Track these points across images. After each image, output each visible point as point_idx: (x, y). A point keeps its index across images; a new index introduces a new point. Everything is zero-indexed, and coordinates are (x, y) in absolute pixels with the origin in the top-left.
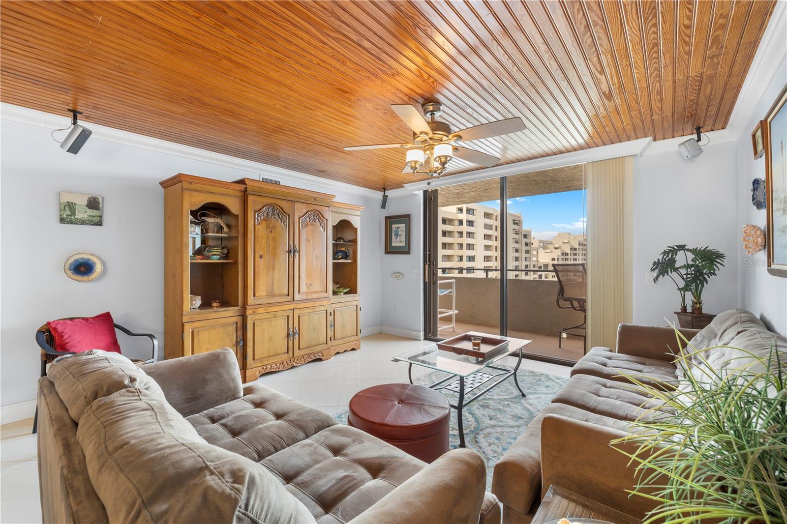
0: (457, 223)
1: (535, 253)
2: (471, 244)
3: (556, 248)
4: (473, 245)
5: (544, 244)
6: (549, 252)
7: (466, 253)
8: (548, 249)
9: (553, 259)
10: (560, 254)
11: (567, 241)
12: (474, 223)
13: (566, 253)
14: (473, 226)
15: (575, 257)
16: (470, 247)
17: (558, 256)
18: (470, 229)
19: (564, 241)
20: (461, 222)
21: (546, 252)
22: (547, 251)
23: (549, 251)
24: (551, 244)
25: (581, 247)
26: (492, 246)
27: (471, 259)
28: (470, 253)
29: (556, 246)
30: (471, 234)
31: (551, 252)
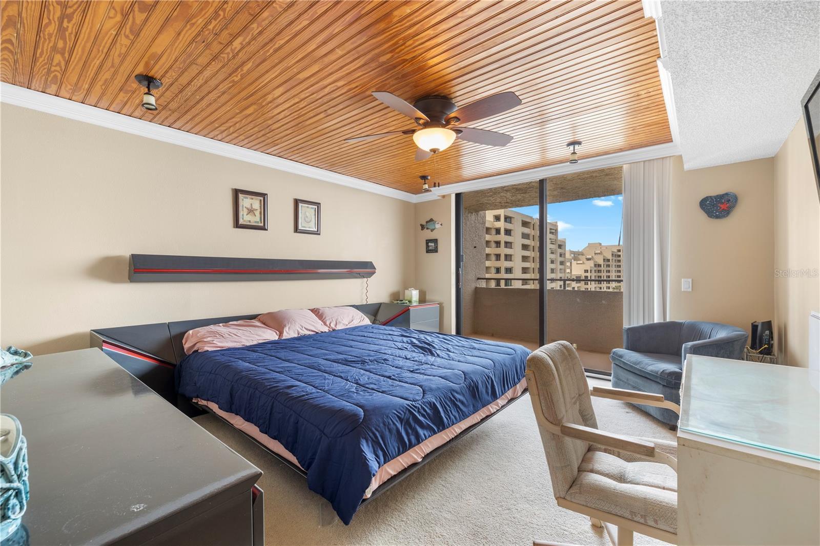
0: (494, 232)
1: (568, 264)
2: (509, 255)
3: (588, 259)
4: (511, 255)
5: (576, 255)
6: (581, 264)
7: (504, 264)
8: (579, 260)
9: (586, 271)
10: (593, 266)
11: (599, 252)
12: (512, 231)
13: (598, 265)
14: (510, 236)
15: (608, 269)
16: (508, 257)
17: (591, 267)
18: (508, 239)
19: (596, 252)
20: (498, 231)
21: (577, 264)
22: (578, 262)
23: (581, 262)
24: (582, 255)
25: (614, 258)
26: (529, 257)
27: (509, 270)
28: (508, 264)
29: (588, 257)
30: (508, 244)
31: (583, 263)
